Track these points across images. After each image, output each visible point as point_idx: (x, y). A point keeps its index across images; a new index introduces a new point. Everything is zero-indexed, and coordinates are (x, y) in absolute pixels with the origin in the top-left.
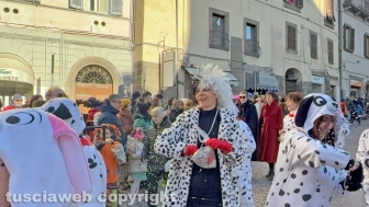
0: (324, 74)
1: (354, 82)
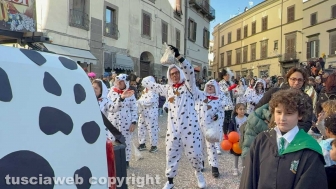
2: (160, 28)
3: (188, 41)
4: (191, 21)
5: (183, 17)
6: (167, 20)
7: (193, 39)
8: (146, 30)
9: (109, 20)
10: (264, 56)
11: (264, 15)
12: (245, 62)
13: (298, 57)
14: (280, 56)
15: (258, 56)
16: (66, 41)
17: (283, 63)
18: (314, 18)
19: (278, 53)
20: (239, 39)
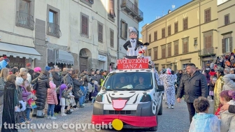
0: (107, 54)
2: (96, 28)
3: (120, 40)
4: (123, 22)
5: (116, 18)
6: (102, 21)
7: (125, 38)
8: (85, 31)
9: (51, 21)
10: (186, 52)
11: (184, 16)
12: (170, 56)
13: (215, 52)
14: (200, 51)
15: (181, 51)
16: (13, 39)
17: (202, 57)
18: (227, 18)
19: (198, 48)
20: (163, 37)
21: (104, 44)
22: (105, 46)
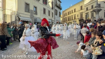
0: (51, 20)
1: (57, 22)
2: (48, 12)
3: (55, 15)
4: (56, 10)
5: (54, 9)
6: (50, 10)
7: (57, 15)
8: (44, 13)
9: (35, 10)
10: (75, 19)
11: (75, 8)
12: (70, 20)
13: (83, 19)
14: (79, 19)
15: (73, 19)
16: (24, 16)
17: (80, 20)
18: (87, 8)
19: (78, 18)
20: (68, 14)
21: (50, 17)
22: (51, 17)
